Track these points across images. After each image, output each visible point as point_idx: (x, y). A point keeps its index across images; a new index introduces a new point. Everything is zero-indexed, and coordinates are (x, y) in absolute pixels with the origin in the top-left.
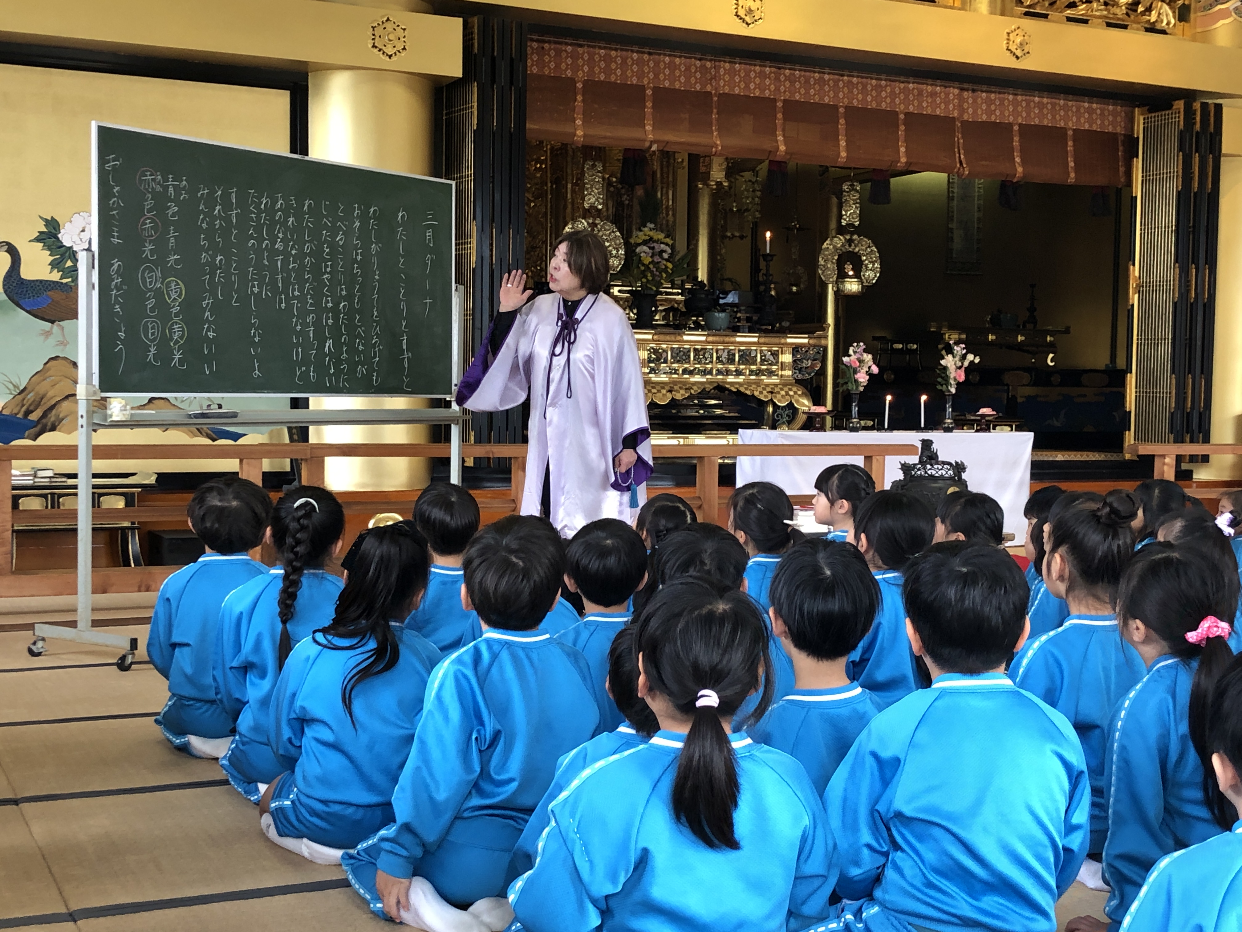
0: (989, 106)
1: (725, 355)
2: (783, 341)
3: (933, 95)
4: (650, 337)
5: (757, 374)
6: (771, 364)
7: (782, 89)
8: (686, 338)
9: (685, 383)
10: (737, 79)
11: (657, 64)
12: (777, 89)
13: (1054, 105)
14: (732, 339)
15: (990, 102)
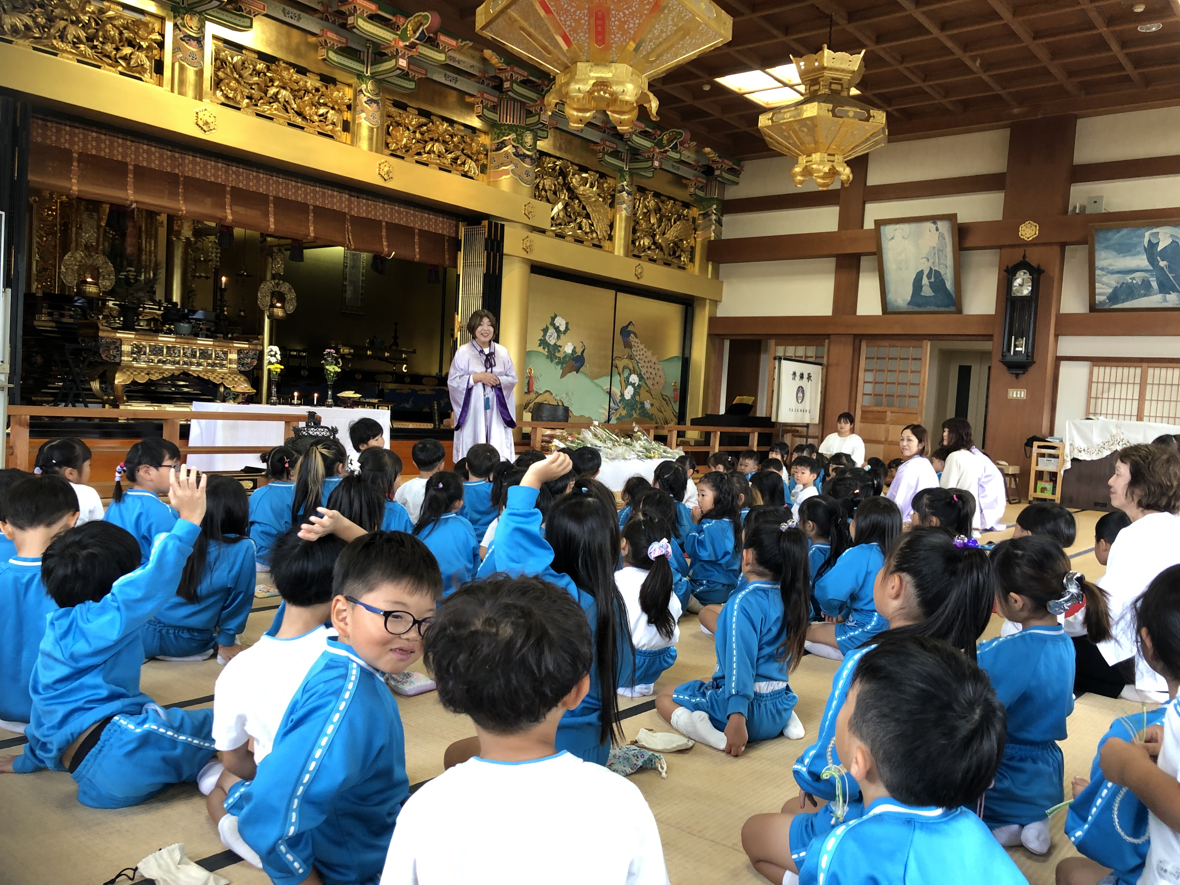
0: (367, 208)
1: (189, 351)
2: (231, 345)
3: (332, 196)
4: (133, 336)
5: (212, 366)
6: (223, 360)
7: (230, 179)
8: (160, 339)
9: (160, 369)
10: (198, 168)
11: (137, 149)
12: (227, 178)
13: (407, 213)
14: (195, 342)
15: (368, 206)
